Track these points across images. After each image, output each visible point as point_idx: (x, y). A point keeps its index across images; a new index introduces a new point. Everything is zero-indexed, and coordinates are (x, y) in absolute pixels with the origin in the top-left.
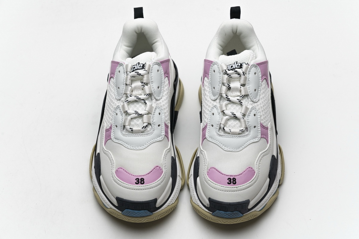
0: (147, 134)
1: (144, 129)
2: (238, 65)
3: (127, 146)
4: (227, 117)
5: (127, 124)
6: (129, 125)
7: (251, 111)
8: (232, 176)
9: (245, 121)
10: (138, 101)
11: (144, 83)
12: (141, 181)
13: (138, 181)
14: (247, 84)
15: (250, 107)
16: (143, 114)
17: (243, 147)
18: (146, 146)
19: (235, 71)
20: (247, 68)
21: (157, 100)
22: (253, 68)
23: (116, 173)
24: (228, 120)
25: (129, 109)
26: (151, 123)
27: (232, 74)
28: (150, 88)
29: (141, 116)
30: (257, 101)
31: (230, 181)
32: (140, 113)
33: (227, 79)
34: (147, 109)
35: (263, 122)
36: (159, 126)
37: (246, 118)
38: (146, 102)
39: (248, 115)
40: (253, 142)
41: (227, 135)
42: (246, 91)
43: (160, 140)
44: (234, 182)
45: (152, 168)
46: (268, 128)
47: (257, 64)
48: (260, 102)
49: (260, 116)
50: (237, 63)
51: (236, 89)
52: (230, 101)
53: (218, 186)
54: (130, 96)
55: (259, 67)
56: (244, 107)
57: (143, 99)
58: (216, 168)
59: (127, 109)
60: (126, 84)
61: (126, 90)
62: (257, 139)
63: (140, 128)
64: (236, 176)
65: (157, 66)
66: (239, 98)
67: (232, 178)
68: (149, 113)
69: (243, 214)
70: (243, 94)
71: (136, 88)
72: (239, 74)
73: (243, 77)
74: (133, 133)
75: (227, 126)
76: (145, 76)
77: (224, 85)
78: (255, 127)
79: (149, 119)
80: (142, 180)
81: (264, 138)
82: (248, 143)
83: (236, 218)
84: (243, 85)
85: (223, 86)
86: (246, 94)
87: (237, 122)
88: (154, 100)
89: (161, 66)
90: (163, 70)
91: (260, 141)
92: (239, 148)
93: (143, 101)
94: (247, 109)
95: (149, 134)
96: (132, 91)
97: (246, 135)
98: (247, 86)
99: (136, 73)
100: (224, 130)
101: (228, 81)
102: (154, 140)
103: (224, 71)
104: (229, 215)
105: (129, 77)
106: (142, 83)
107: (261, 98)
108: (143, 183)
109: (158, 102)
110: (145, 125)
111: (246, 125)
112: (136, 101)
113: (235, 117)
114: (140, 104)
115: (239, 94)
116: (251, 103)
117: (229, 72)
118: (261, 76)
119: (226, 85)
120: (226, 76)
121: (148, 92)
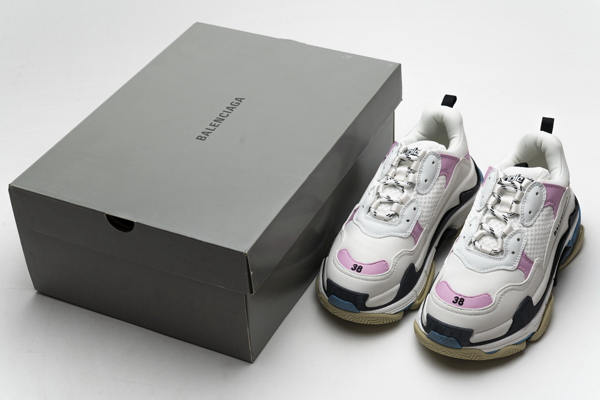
0: (390, 224)
1: (388, 216)
2: (520, 179)
3: (363, 229)
4: (483, 231)
5: (373, 206)
6: (376, 209)
7: (515, 234)
8: (462, 296)
9: (503, 242)
10: (397, 186)
11: (411, 170)
12: (359, 268)
13: (355, 268)
14: (522, 201)
15: (516, 228)
16: (394, 201)
17: (490, 270)
18: (383, 236)
19: (512, 183)
20: (528, 184)
21: (418, 193)
22: (537, 186)
23: (339, 253)
24: (484, 235)
25: (383, 192)
26: (400, 214)
27: (508, 185)
28: (414, 177)
29: (391, 202)
30: (528, 225)
31: (457, 300)
32: (391, 199)
33: (499, 189)
34: (401, 198)
35: (528, 252)
36: (408, 221)
37: (505, 240)
38: (405, 190)
39: (509, 237)
40: (504, 268)
41: (476, 251)
42: (517, 209)
43: (402, 236)
44: (461, 303)
45: (377, 261)
46: (533, 262)
47: (544, 184)
48: (533, 228)
49: (525, 244)
50: (519, 176)
51: (506, 204)
52: (495, 215)
53: (441, 302)
54: (390, 179)
55: (546, 189)
56: (508, 225)
57: (402, 185)
58: (449, 283)
59: (380, 191)
60: (392, 165)
61: (389, 171)
62: (511, 267)
63: (384, 215)
64: (466, 297)
65: (434, 157)
66: (506, 214)
67: (460, 297)
68: (402, 203)
69: (462, 346)
70: (513, 211)
71: (399, 172)
72: (516, 188)
73: (519, 192)
74: (375, 218)
75: (481, 242)
76: (415, 162)
77: (494, 196)
78: (513, 253)
79: (399, 209)
80: (361, 268)
81: (522, 271)
82: (497, 268)
83: (453, 348)
84: (517, 202)
85: (492, 196)
86: (516, 213)
87: (494, 240)
88: (415, 192)
89: (441, 160)
90: (441, 165)
91: (515, 272)
92: (485, 270)
93: (401, 188)
94: (511, 229)
95: (392, 225)
96: (395, 175)
97: (499, 259)
98: (520, 205)
99: (406, 156)
100: (474, 244)
101: (500, 192)
102: (394, 233)
103: (499, 180)
104: (444, 339)
105: (397, 158)
106: (409, 168)
107: (536, 226)
108: (360, 272)
109: (419, 196)
110: (391, 213)
111: (502, 247)
112: (393, 186)
113: (492, 234)
114: (398, 191)
115: (508, 210)
116: (520, 225)
117: (504, 182)
118: (545, 199)
119: (496, 195)
120: (499, 186)
121: (410, 180)
